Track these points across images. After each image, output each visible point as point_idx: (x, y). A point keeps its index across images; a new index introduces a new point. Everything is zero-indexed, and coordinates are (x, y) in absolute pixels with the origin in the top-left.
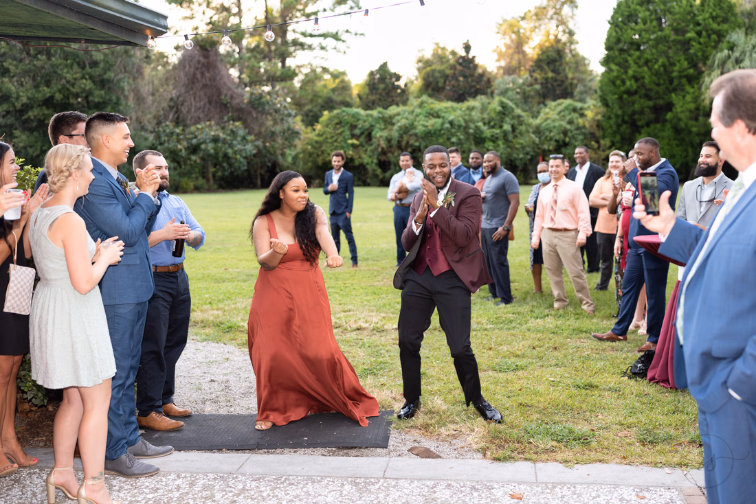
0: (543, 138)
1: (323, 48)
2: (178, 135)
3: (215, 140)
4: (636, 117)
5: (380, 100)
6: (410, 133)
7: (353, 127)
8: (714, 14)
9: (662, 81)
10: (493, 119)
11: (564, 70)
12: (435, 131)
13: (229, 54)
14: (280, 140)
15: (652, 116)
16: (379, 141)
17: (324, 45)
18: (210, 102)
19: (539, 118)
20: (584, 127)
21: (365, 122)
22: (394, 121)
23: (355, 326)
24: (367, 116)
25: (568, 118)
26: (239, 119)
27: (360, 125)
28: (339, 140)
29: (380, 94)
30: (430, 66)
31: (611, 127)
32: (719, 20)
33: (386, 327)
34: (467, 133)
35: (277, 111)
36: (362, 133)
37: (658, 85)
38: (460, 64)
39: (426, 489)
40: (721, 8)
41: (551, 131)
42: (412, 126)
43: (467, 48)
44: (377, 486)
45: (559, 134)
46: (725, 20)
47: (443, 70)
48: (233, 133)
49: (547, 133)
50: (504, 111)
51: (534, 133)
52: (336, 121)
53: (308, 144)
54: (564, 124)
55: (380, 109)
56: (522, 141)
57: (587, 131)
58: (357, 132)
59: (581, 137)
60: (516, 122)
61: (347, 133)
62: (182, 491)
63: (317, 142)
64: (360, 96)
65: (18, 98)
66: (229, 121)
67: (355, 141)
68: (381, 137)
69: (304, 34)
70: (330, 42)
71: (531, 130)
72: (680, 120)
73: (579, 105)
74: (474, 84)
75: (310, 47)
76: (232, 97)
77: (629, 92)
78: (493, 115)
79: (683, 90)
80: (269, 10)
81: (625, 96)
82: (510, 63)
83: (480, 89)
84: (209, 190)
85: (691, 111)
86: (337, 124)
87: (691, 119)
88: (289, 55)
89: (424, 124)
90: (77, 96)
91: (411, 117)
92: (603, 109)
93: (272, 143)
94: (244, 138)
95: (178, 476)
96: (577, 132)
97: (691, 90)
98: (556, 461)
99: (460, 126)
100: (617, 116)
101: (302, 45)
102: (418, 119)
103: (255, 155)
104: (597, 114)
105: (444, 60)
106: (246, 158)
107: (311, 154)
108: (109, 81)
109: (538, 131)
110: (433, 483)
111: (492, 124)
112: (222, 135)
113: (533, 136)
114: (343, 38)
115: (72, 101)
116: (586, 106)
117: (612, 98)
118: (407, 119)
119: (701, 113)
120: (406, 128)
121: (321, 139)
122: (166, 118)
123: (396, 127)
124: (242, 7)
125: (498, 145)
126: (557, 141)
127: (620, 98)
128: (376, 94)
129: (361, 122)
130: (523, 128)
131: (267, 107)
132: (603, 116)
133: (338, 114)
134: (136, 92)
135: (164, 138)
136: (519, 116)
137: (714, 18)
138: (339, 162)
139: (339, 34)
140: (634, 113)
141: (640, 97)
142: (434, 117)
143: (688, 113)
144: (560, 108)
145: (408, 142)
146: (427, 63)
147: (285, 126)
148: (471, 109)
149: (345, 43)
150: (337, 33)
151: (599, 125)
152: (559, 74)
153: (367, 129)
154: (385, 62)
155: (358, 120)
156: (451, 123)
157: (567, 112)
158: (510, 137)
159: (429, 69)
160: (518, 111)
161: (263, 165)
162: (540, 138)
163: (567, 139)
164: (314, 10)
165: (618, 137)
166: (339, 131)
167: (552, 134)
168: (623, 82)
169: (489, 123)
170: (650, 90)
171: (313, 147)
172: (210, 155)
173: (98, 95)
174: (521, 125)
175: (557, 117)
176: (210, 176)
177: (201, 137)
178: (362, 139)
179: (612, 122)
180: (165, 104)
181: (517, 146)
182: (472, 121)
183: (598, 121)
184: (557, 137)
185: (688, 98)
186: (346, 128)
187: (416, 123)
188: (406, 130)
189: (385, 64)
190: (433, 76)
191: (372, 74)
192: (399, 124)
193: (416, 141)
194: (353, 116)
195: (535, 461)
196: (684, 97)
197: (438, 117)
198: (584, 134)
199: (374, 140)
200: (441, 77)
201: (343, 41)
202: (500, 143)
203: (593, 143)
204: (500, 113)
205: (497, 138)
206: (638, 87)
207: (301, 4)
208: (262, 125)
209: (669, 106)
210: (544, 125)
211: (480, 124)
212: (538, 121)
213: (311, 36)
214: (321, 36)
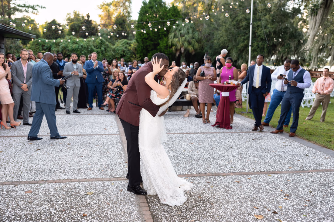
0: (116, 53)
1: (27, 11)
4: (148, 47)
5: (52, 34)
6: (66, 49)
7: (43, 46)
8: (173, 14)
9: (156, 35)
10: (98, 46)
11: (126, 27)
12: (76, 49)
15: (153, 47)
19: (115, 46)
20: (131, 50)
21: (48, 44)
22: (60, 44)
24: (49, 42)
25: (125, 46)
28: (38, 51)
29: (52, 32)
30: (73, 22)
31: (140, 50)
32: (174, 16)
34: (88, 50)
36: (47, 49)
37: (155, 36)
38: (85, 23)
40: (175, 12)
41: (119, 51)
42: (67, 47)
43: (88, 16)
45: (122, 52)
46: (176, 16)
47: (78, 24)
49: (117, 51)
50: (102, 43)
51: (113, 51)
52: (36, 43)
54: (124, 48)
56: (108, 54)
57: (131, 51)
58: (45, 48)
59: (129, 53)
60: (106, 47)
61: (41, 48)
64: (43, 33)
67: (44, 51)
68: (54, 50)
69: (19, 6)
70: (30, 10)
71: (112, 50)
72: (162, 49)
73: (129, 42)
74: (91, 30)
75: (21, 11)
77: (145, 38)
78: (98, 44)
79: (163, 39)
81: (144, 40)
82: (105, 23)
83: (93, 33)
85: (165, 46)
86: (36, 44)
87: (165, 49)
88: (12, 14)
89: (71, 46)
91: (66, 43)
92: (137, 43)
96: (128, 51)
97: (165, 39)
99: (85, 48)
100: (142, 46)
101: (18, 10)
102: (69, 44)
104: (135, 45)
105: (79, 20)
109: (114, 50)
111: (97, 47)
113: (112, 52)
114: (36, 8)
116: (131, 42)
117: (140, 40)
118: (65, 44)
119: (168, 47)
120: (65, 47)
123: (60, 47)
125: (100, 55)
126: (121, 54)
127: (142, 40)
128: (51, 32)
129: (46, 44)
130: (109, 49)
132: (137, 46)
133: (37, 41)
136: (107, 45)
137: (173, 15)
139: (35, 6)
140: (147, 46)
141: (149, 40)
142: (75, 44)
143: (164, 47)
144: (122, 43)
145: (65, 53)
146: (72, 20)
148: (89, 41)
150: (33, 6)
151: (136, 49)
152: (124, 29)
153: (49, 47)
155: (45, 43)
156: (82, 46)
157: (125, 44)
158: (104, 52)
159: (72, 23)
160: (107, 43)
162: (115, 53)
163: (125, 54)
165: (142, 54)
166: (38, 47)
167: (119, 52)
168: (143, 35)
169: (96, 47)
170: (153, 38)
174: (108, 48)
175: (121, 46)
179: (140, 48)
181: (107, 56)
182: (89, 46)
183: (136, 48)
184: (121, 53)
185: (164, 42)
186: (40, 46)
187: (68, 46)
188: (64, 48)
189: (54, 20)
190: (74, 26)
192: (62, 46)
193: (69, 52)
194: (43, 42)
196: (163, 41)
197: (77, 44)
198: (131, 52)
199: (52, 51)
200: (78, 27)
201: (36, 10)
202: (100, 54)
203: (134, 56)
204: (100, 43)
205: (99, 53)
206: (148, 37)
209: (158, 44)
210: (116, 48)
211: (93, 47)
212: (114, 47)
213: (22, 7)
214: (26, 7)
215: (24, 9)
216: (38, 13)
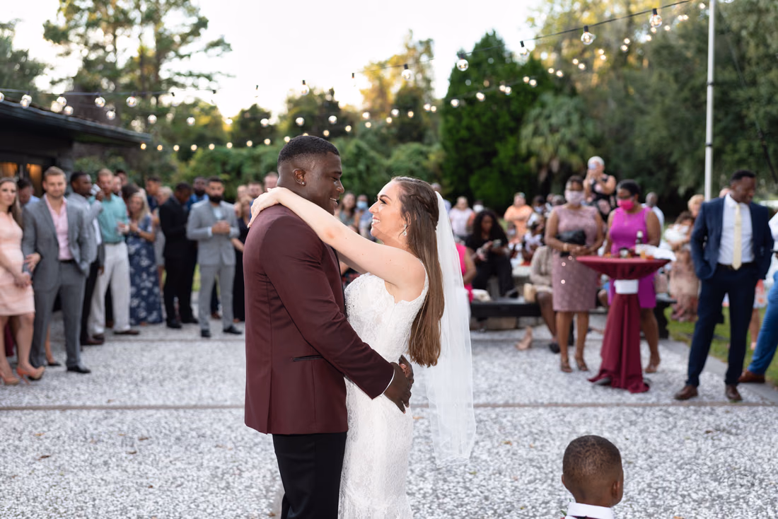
1: (195, 86)
4: (470, 161)
7: (224, 164)
9: (489, 132)
10: (350, 160)
15: (483, 161)
17: (196, 84)
19: (392, 159)
20: (428, 169)
21: (235, 159)
22: (262, 159)
24: (238, 154)
25: (416, 160)
27: (231, 161)
29: (250, 132)
30: (298, 106)
31: (450, 169)
36: (232, 169)
37: (486, 134)
38: (326, 107)
43: (332, 92)
47: (311, 111)
50: (360, 153)
51: (386, 172)
52: (209, 158)
54: (411, 165)
57: (430, 172)
58: (228, 168)
60: (369, 162)
61: (219, 169)
63: (190, 176)
64: (230, 133)
67: (227, 176)
69: (179, 74)
70: (202, 82)
71: (383, 168)
72: (503, 164)
73: (424, 148)
75: (183, 86)
77: (463, 140)
78: (350, 156)
79: (506, 139)
80: (143, 50)
81: (460, 143)
85: (511, 157)
86: (211, 161)
87: (512, 163)
88: (163, 92)
92: (443, 153)
96: (423, 172)
97: (511, 140)
100: (454, 160)
101: (176, 84)
104: (439, 157)
105: (312, 101)
109: (389, 171)
111: (349, 164)
114: (216, 78)
116: (431, 150)
117: (449, 144)
119: (519, 159)
121: (195, 173)
124: (118, 46)
127: (456, 144)
128: (247, 132)
130: (376, 168)
132: (445, 159)
133: (212, 152)
136: (373, 158)
139: (212, 74)
140: (468, 157)
141: (472, 145)
143: (508, 159)
144: (409, 151)
146: (296, 103)
147: (163, 162)
149: (216, 83)
150: (210, 74)
151: (440, 167)
153: (237, 166)
154: (257, 103)
155: (229, 157)
157: (414, 155)
158: (365, 175)
159: (297, 109)
160: (372, 153)
164: (187, 53)
165: (456, 178)
166: (212, 166)
168: (458, 131)
169: (347, 163)
170: (480, 138)
174: (374, 165)
175: (406, 159)
178: (234, 174)
179: (451, 164)
183: (440, 164)
185: (510, 146)
186: (219, 164)
191: (243, 112)
196: (506, 145)
198: (428, 174)
199: (245, 176)
201: (215, 81)
202: (356, 180)
204: (355, 154)
205: (353, 176)
206: (470, 136)
209: (495, 153)
210: (395, 166)
212: (390, 162)
213: (184, 76)
214: (194, 76)
215: (189, 81)
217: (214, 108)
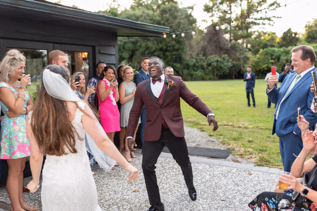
2: (203, 60)
3: (217, 61)
5: (287, 44)
7: (272, 55)
13: (226, 29)
14: (242, 61)
16: (283, 60)
17: (264, 23)
18: (216, 47)
21: (277, 53)
23: (238, 126)
24: (279, 51)
26: (226, 53)
27: (275, 54)
28: (266, 60)
29: (287, 41)
30: (311, 28)
33: (249, 127)
35: (241, 50)
36: (276, 58)
39: (230, 169)
44: (216, 167)
48: (224, 59)
52: (265, 53)
53: (253, 62)
55: (284, 48)
58: (274, 57)
61: (270, 58)
62: (162, 161)
63: (257, 61)
64: (278, 43)
65: (152, 48)
66: (222, 54)
67: (273, 61)
68: (284, 59)
69: (256, 19)
70: (266, 21)
75: (259, 24)
76: (224, 45)
80: (243, 11)
84: (214, 80)
88: (250, 27)
90: (170, 47)
93: (239, 62)
94: (228, 61)
95: (163, 158)
98: (277, 168)
103: (232, 67)
106: (228, 68)
107: (254, 66)
108: (181, 41)
110: (233, 168)
112: (219, 59)
115: (169, 48)
121: (258, 60)
122: (200, 53)
124: (232, 11)
128: (285, 41)
131: (237, 49)
133: (266, 50)
134: (190, 44)
135: (199, 61)
138: (250, 69)
139: (271, 18)
146: (310, 27)
147: (244, 55)
149: (273, 21)
153: (278, 56)
154: (290, 28)
155: (274, 52)
159: (310, 30)
161: (236, 70)
164: (260, 10)
166: (266, 57)
171: (255, 63)
172: (215, 67)
173: (177, 46)
176: (215, 74)
177: (212, 60)
178: (276, 60)
180: (200, 48)
186: (269, 56)
189: (290, 29)
190: (312, 33)
191: (285, 33)
194: (272, 51)
195: (270, 168)
199: (281, 61)
201: (272, 21)
207: (255, 7)
208: (235, 55)
213: (259, 19)
214: (263, 19)
215: (261, 22)
216: (274, 24)
217: (274, 33)
